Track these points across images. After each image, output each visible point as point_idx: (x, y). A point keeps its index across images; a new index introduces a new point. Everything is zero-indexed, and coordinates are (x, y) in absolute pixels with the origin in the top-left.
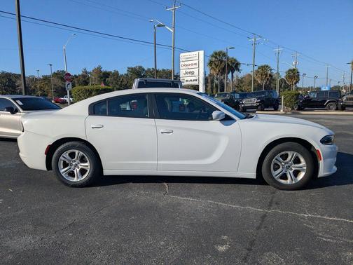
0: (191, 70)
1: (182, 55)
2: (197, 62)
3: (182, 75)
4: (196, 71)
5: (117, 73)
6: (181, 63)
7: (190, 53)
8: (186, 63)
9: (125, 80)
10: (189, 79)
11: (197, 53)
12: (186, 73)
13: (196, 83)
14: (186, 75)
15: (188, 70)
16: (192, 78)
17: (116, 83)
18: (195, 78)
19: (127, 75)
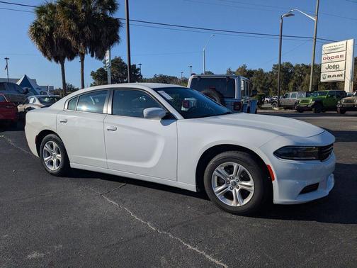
0: (336, 64)
1: (324, 46)
2: (344, 53)
3: (323, 70)
4: (341, 65)
5: (261, 71)
6: (323, 56)
7: (335, 44)
8: (330, 55)
9: (269, 78)
10: (332, 74)
11: (344, 42)
12: (329, 67)
13: (341, 79)
14: (329, 70)
15: (330, 64)
16: (336, 73)
17: (260, 82)
18: (340, 73)
19: (272, 73)
